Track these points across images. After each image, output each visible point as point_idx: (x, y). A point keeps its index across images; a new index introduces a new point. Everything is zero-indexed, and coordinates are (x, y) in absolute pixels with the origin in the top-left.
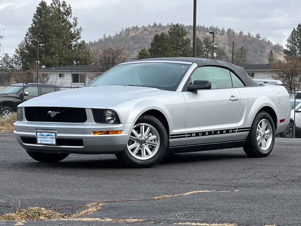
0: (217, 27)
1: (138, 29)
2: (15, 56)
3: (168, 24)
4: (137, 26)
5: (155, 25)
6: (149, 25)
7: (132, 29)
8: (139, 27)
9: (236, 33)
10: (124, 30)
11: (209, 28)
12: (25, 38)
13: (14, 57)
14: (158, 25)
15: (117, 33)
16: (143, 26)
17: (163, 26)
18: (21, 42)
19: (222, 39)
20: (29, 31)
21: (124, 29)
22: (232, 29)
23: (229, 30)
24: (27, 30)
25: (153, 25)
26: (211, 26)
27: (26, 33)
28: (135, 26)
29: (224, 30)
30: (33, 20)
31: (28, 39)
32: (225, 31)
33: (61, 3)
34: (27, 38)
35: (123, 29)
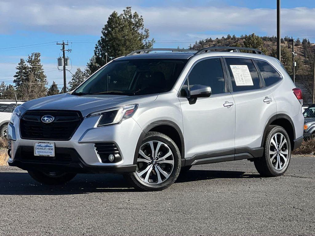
0: (292, 38)
1: (212, 41)
2: (87, 70)
3: (242, 36)
4: (210, 38)
5: (229, 37)
6: (223, 37)
7: (206, 42)
8: (213, 39)
9: (312, 44)
10: (198, 43)
11: (284, 39)
12: (95, 51)
13: (86, 72)
14: (232, 37)
15: (191, 46)
16: (217, 38)
17: (237, 38)
18: (93, 56)
19: (298, 50)
20: (99, 44)
21: (198, 41)
22: (307, 40)
23: (305, 41)
24: (97, 43)
25: (227, 37)
26: (286, 37)
27: (96, 46)
28: (209, 39)
29: (299, 40)
30: (102, 32)
31: (98, 52)
32: (300, 42)
33: (133, 14)
34: (96, 51)
35: (196, 42)
